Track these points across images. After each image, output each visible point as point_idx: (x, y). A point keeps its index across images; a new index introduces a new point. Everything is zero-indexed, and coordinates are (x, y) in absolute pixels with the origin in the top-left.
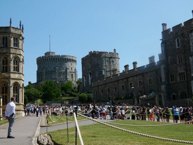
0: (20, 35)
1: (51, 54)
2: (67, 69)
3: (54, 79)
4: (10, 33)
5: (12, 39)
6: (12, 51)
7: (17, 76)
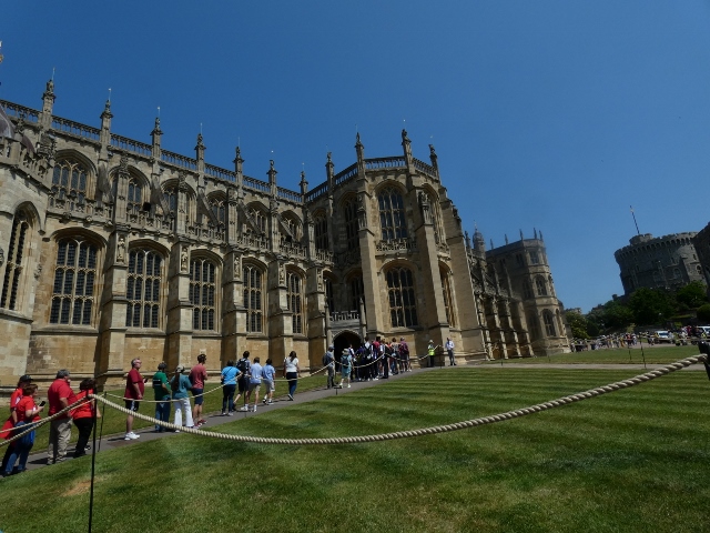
0: (537, 247)
1: (642, 240)
2: (682, 259)
3: (659, 282)
4: (523, 248)
5: (528, 255)
6: (531, 270)
7: (545, 300)
